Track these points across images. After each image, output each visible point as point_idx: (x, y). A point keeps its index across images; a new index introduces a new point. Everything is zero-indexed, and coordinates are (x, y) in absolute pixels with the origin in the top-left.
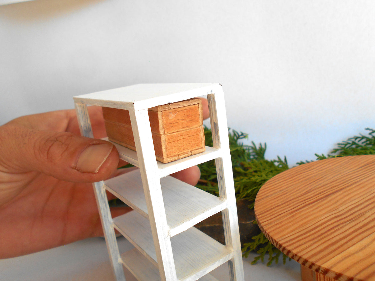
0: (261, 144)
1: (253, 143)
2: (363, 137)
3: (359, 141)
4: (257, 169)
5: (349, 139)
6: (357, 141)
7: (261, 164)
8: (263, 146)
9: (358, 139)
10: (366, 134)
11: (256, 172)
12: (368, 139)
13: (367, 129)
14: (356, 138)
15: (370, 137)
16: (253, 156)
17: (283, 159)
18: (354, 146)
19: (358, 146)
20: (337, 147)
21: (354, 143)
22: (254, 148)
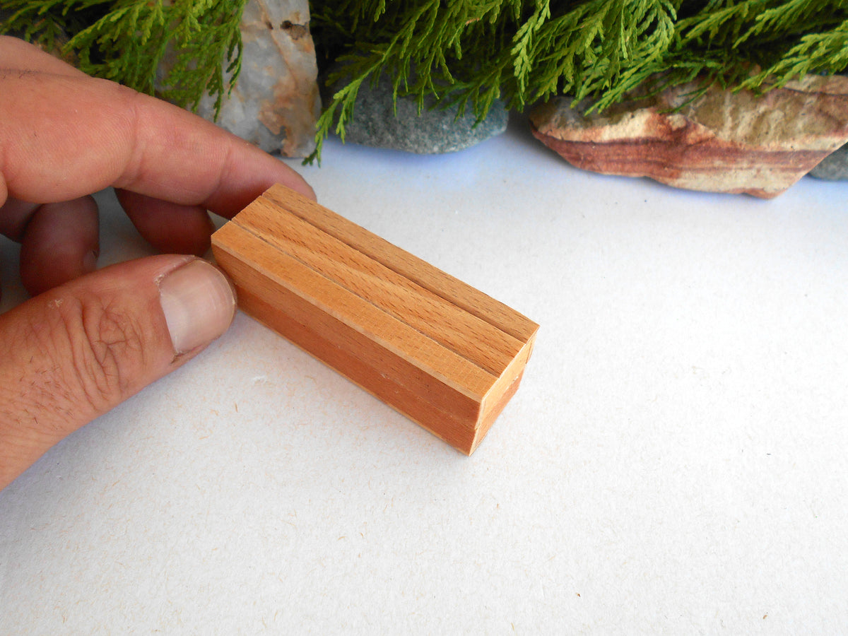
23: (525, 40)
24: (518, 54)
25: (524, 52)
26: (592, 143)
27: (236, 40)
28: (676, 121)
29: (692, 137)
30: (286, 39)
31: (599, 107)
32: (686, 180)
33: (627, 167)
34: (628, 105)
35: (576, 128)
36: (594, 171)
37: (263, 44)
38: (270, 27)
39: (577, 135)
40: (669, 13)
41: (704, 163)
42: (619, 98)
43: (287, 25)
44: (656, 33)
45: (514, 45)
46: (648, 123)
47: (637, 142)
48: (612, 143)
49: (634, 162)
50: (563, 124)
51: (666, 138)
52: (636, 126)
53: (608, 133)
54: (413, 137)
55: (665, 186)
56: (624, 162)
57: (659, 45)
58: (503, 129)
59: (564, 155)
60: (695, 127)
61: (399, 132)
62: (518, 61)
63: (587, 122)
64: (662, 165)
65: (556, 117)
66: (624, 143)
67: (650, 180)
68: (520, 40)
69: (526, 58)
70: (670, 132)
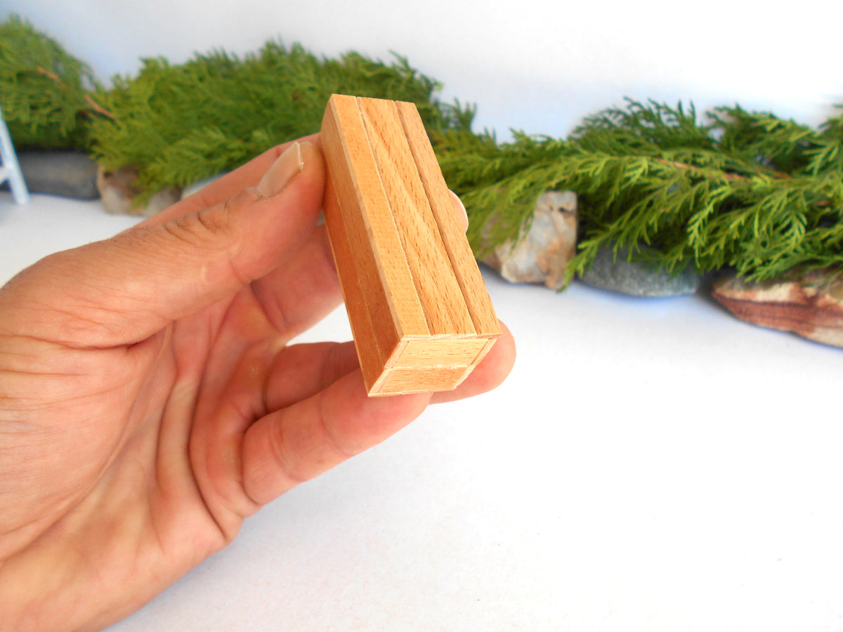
0: (468, 105)
1: (456, 101)
2: (619, 112)
3: (615, 117)
4: (451, 145)
5: (602, 113)
6: (610, 118)
7: (459, 138)
8: (472, 108)
9: (613, 115)
10: (623, 106)
11: (449, 149)
12: (626, 117)
13: (626, 99)
14: (610, 112)
15: (628, 112)
16: (456, 123)
17: (491, 133)
18: (606, 126)
19: (611, 125)
20: (580, 123)
21: (606, 120)
22: (457, 111)
23: (697, 225)
24: (692, 232)
25: (696, 231)
26: (749, 302)
27: (531, 215)
28: (810, 291)
29: (820, 303)
30: (559, 218)
31: (756, 278)
32: (819, 334)
33: (777, 321)
34: (779, 279)
35: (739, 290)
36: (752, 323)
37: (546, 218)
38: (551, 209)
39: (739, 294)
40: (801, 220)
41: (829, 322)
42: (773, 274)
43: (562, 210)
44: (791, 231)
45: (689, 226)
46: (792, 292)
47: (782, 305)
48: (765, 304)
49: (781, 319)
50: (731, 287)
51: (803, 302)
52: (782, 293)
53: (762, 295)
54: (627, 281)
55: (805, 339)
56: (774, 318)
57: (794, 239)
58: (693, 290)
59: (732, 309)
60: (823, 296)
61: (619, 278)
62: (691, 237)
63: (749, 286)
64: (800, 322)
65: (728, 283)
66: (773, 304)
67: (794, 334)
68: (693, 223)
69: (698, 236)
70: (806, 298)
